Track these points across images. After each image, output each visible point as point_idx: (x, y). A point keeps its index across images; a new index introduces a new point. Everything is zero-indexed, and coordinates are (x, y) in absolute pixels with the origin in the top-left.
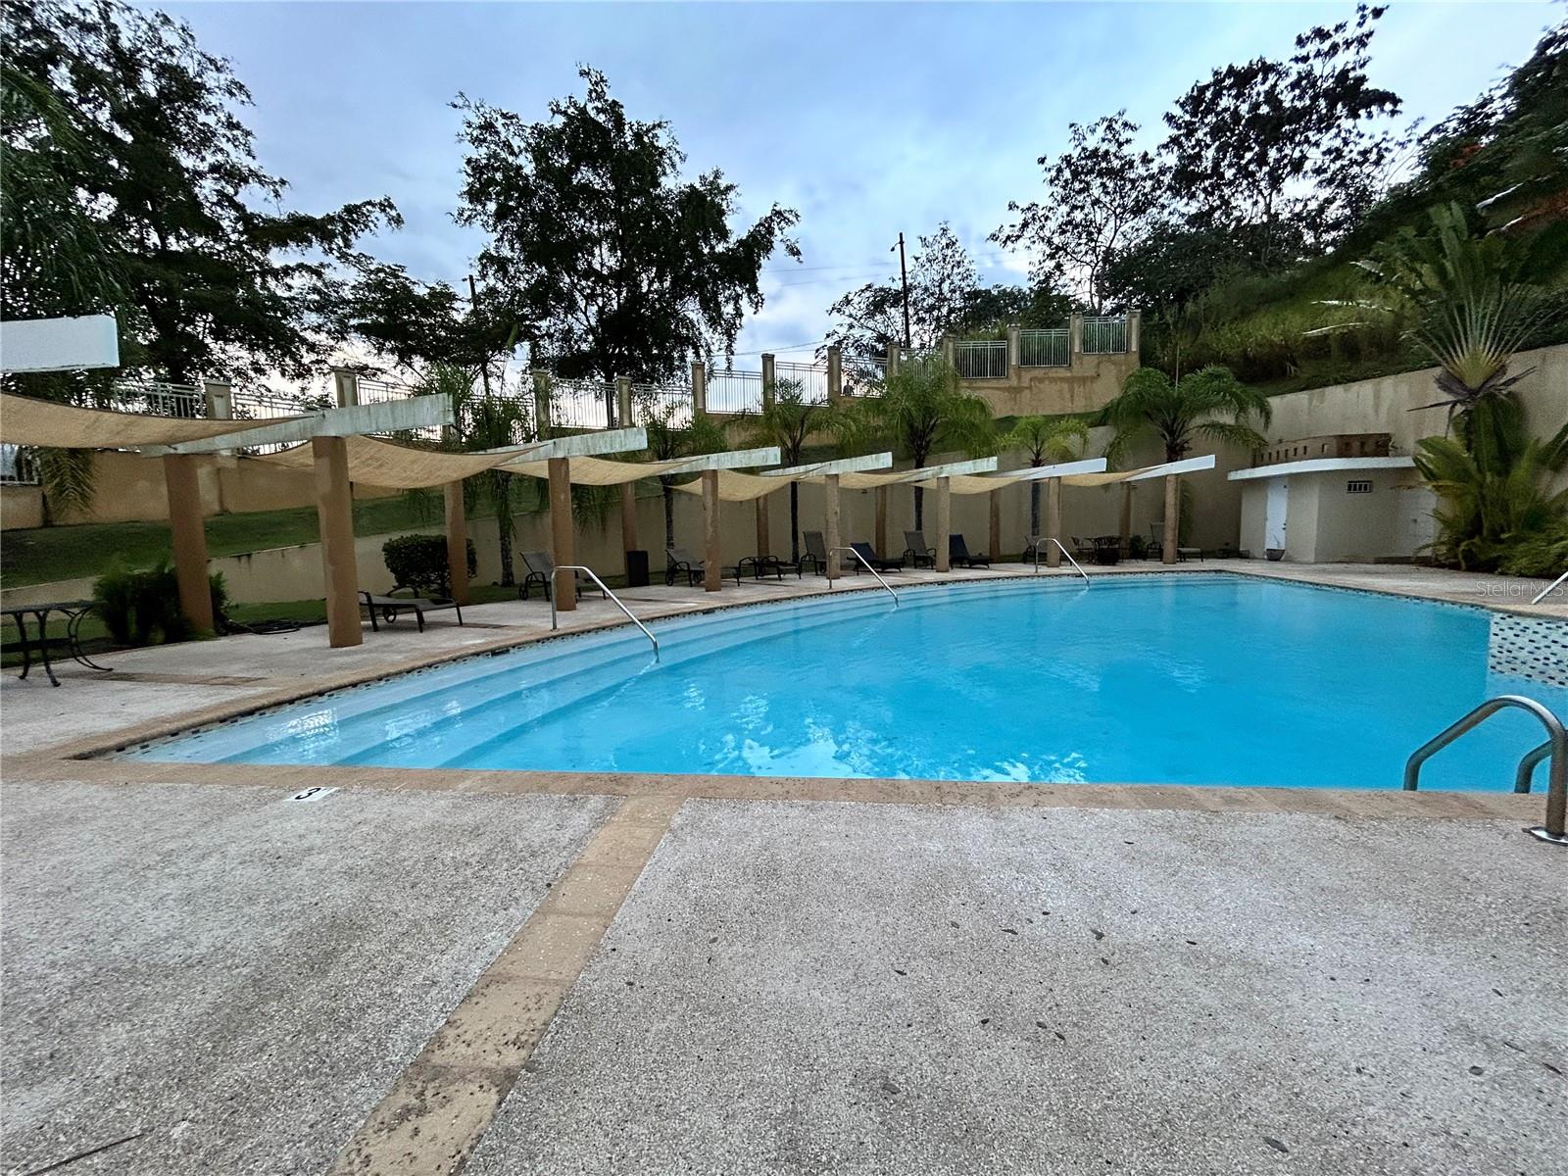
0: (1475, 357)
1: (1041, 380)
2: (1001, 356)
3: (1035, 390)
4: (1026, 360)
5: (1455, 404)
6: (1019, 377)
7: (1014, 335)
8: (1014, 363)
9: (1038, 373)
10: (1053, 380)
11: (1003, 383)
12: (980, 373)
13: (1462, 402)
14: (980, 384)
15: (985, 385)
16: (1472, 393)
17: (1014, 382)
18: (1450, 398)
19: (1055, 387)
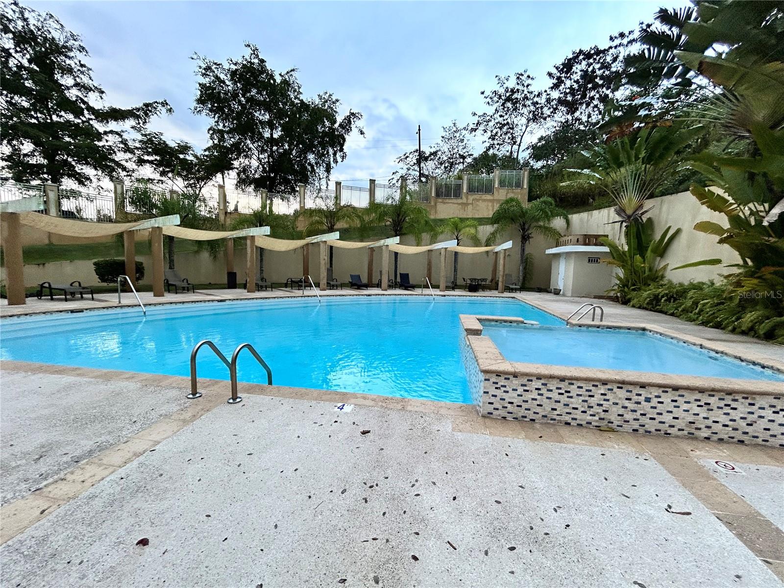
0: (630, 200)
1: (478, 200)
2: (459, 187)
3: (474, 205)
4: (471, 190)
5: (622, 222)
6: (467, 199)
7: (466, 177)
8: (465, 191)
9: (477, 196)
10: (484, 200)
11: (460, 201)
12: (448, 195)
13: (625, 221)
14: (447, 201)
15: (450, 201)
16: (629, 217)
17: (464, 200)
18: (621, 219)
19: (486, 203)
